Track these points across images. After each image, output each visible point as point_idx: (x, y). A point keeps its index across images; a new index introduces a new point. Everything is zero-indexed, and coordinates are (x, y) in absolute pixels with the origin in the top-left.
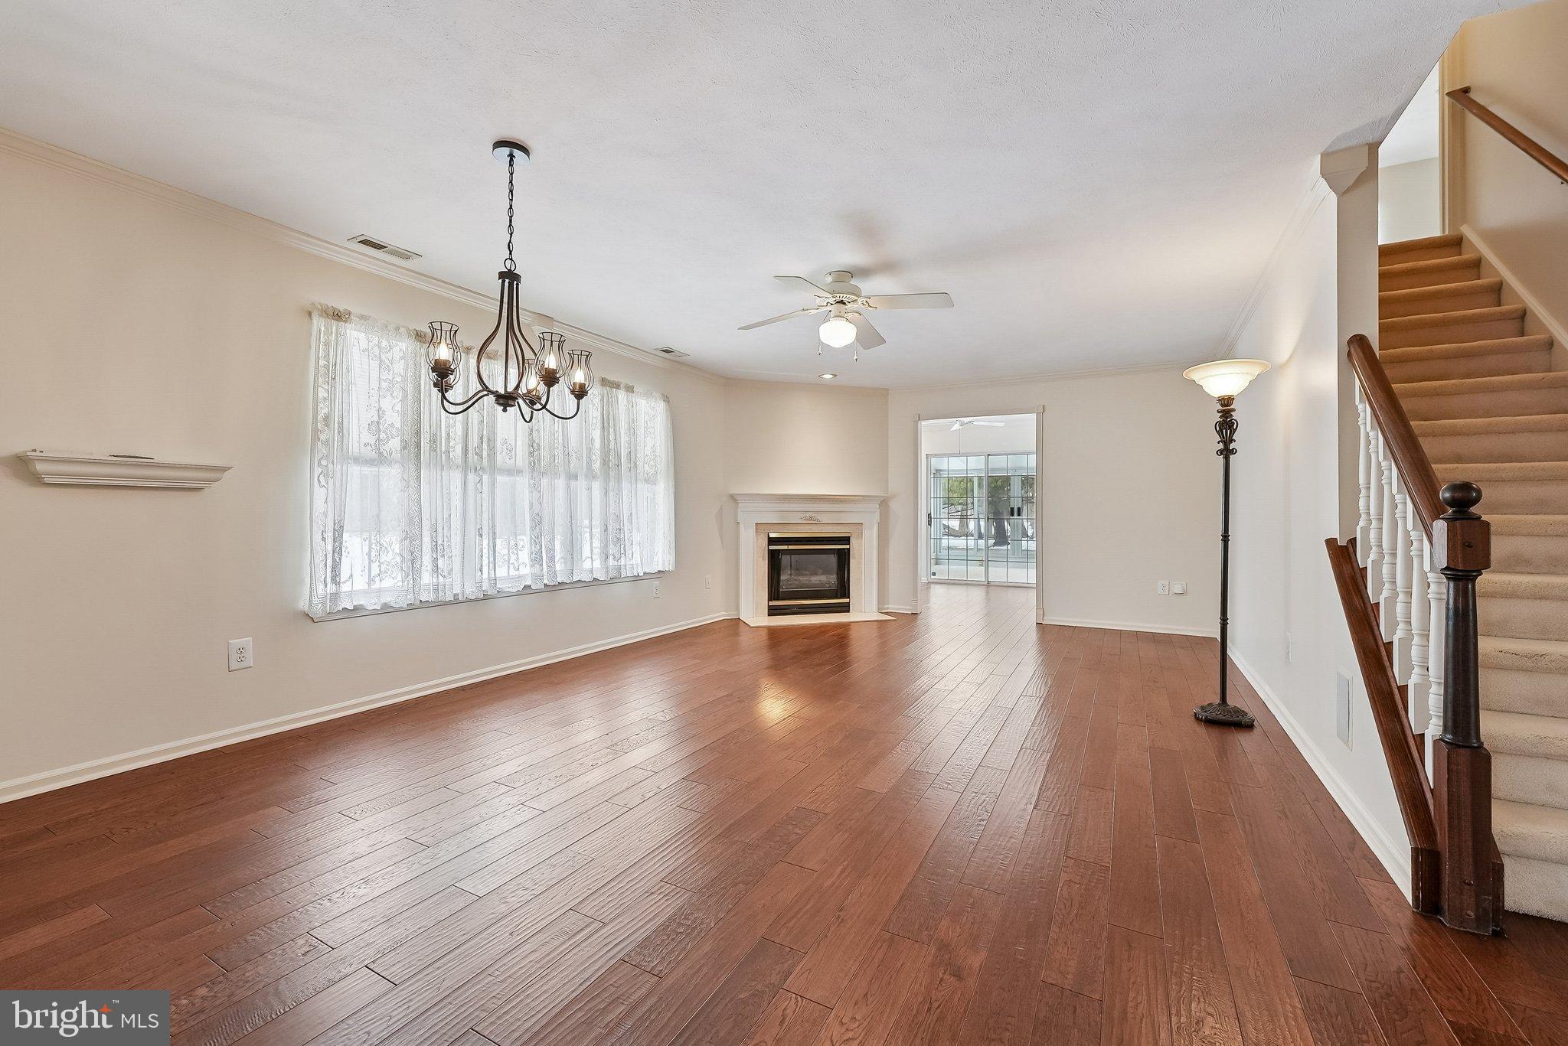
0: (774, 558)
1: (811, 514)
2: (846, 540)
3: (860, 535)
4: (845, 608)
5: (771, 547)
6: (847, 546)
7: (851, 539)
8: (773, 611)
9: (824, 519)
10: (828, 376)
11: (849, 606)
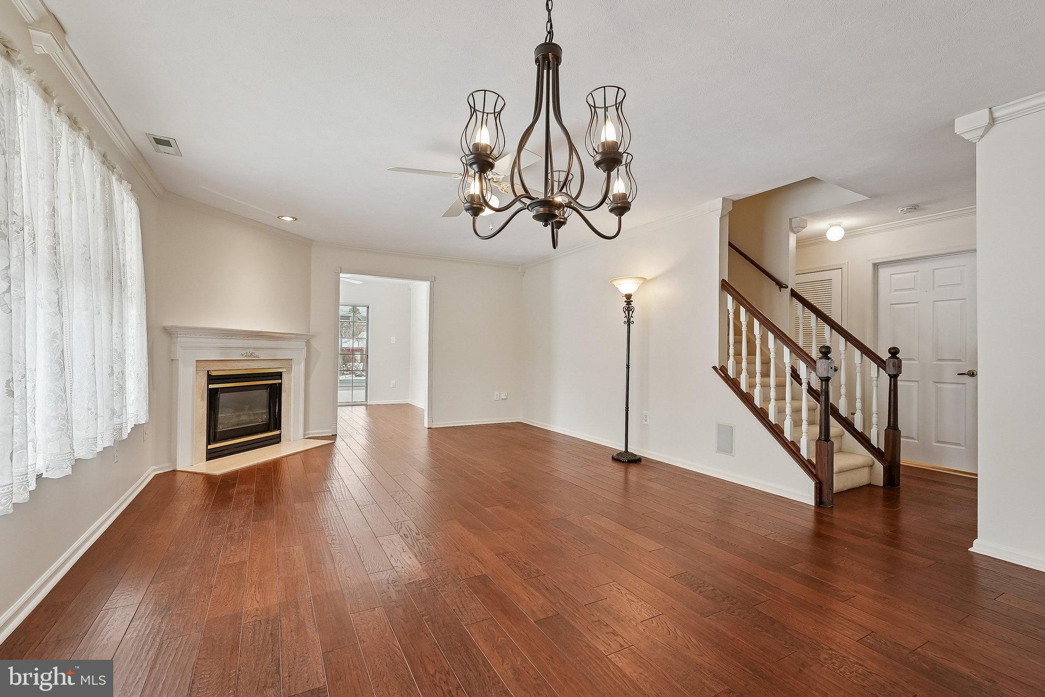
0: (213, 398)
1: (252, 351)
2: (279, 375)
3: (290, 370)
4: (277, 440)
5: (211, 386)
6: (279, 381)
7: (283, 375)
8: (212, 455)
9: (263, 355)
10: (288, 219)
11: (280, 437)
